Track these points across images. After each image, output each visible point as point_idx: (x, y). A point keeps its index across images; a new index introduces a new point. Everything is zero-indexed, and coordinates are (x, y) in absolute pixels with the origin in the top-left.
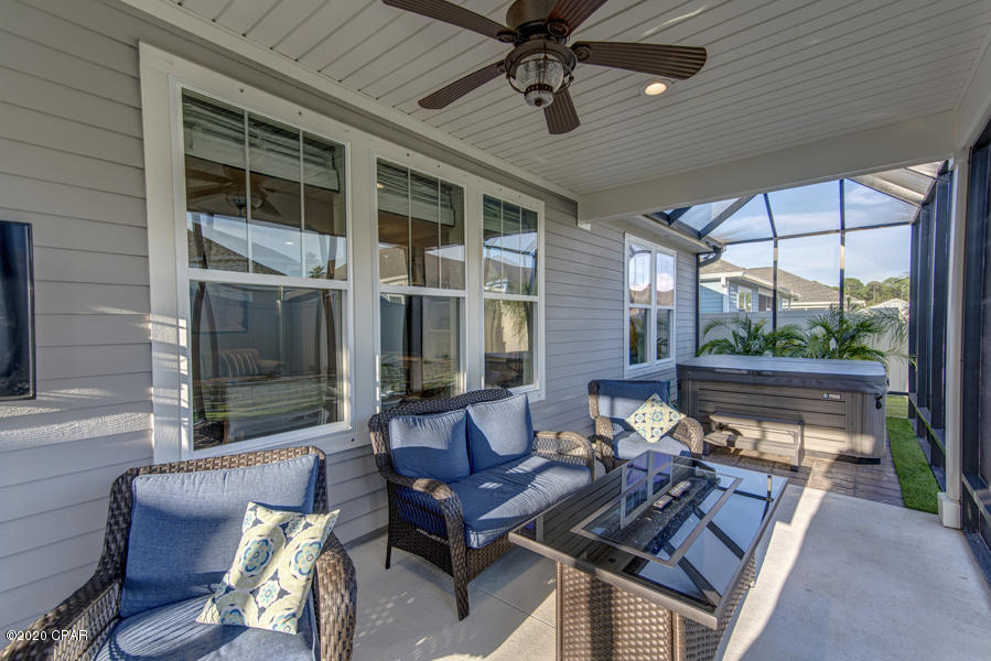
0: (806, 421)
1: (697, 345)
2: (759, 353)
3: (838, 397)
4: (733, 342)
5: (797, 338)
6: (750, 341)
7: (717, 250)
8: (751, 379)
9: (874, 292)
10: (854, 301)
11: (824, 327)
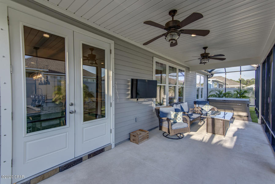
0: (234, 109)
1: (207, 96)
2: (222, 97)
3: (240, 105)
4: (216, 95)
5: (231, 94)
6: (220, 95)
7: (212, 75)
8: (223, 102)
9: (248, 83)
10: (243, 86)
11: (237, 92)
